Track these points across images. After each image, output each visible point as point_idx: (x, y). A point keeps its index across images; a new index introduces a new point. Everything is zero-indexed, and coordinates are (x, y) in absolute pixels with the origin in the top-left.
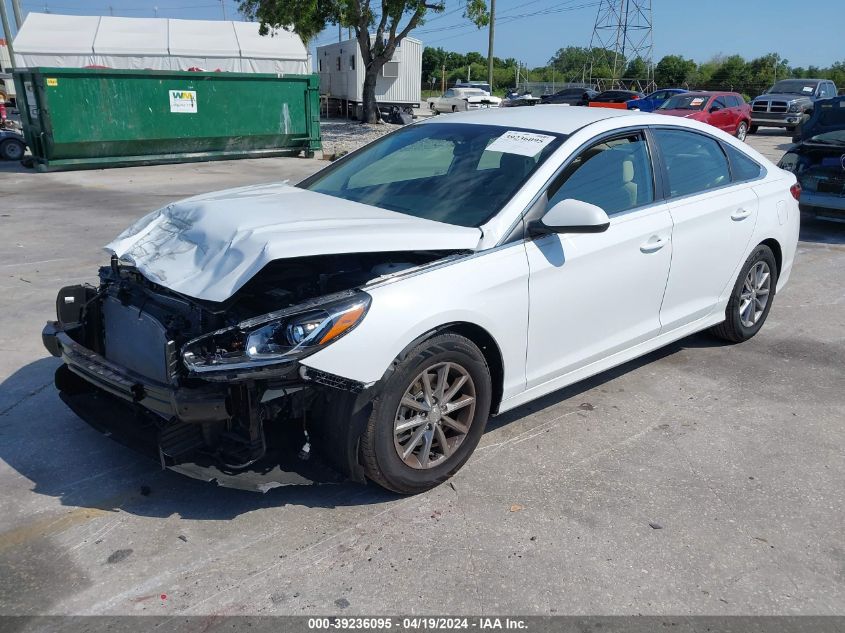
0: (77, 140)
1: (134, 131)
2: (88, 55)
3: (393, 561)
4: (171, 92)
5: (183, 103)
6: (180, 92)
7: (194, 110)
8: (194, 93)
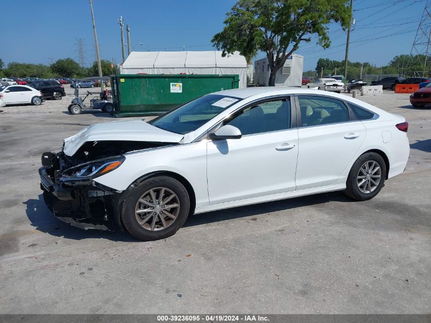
0: (130, 104)
1: (154, 100)
2: (152, 68)
3: (120, 260)
4: (171, 84)
5: (176, 88)
6: (175, 84)
7: (181, 91)
8: (181, 84)
